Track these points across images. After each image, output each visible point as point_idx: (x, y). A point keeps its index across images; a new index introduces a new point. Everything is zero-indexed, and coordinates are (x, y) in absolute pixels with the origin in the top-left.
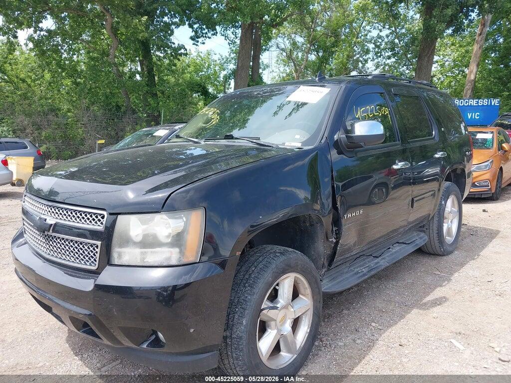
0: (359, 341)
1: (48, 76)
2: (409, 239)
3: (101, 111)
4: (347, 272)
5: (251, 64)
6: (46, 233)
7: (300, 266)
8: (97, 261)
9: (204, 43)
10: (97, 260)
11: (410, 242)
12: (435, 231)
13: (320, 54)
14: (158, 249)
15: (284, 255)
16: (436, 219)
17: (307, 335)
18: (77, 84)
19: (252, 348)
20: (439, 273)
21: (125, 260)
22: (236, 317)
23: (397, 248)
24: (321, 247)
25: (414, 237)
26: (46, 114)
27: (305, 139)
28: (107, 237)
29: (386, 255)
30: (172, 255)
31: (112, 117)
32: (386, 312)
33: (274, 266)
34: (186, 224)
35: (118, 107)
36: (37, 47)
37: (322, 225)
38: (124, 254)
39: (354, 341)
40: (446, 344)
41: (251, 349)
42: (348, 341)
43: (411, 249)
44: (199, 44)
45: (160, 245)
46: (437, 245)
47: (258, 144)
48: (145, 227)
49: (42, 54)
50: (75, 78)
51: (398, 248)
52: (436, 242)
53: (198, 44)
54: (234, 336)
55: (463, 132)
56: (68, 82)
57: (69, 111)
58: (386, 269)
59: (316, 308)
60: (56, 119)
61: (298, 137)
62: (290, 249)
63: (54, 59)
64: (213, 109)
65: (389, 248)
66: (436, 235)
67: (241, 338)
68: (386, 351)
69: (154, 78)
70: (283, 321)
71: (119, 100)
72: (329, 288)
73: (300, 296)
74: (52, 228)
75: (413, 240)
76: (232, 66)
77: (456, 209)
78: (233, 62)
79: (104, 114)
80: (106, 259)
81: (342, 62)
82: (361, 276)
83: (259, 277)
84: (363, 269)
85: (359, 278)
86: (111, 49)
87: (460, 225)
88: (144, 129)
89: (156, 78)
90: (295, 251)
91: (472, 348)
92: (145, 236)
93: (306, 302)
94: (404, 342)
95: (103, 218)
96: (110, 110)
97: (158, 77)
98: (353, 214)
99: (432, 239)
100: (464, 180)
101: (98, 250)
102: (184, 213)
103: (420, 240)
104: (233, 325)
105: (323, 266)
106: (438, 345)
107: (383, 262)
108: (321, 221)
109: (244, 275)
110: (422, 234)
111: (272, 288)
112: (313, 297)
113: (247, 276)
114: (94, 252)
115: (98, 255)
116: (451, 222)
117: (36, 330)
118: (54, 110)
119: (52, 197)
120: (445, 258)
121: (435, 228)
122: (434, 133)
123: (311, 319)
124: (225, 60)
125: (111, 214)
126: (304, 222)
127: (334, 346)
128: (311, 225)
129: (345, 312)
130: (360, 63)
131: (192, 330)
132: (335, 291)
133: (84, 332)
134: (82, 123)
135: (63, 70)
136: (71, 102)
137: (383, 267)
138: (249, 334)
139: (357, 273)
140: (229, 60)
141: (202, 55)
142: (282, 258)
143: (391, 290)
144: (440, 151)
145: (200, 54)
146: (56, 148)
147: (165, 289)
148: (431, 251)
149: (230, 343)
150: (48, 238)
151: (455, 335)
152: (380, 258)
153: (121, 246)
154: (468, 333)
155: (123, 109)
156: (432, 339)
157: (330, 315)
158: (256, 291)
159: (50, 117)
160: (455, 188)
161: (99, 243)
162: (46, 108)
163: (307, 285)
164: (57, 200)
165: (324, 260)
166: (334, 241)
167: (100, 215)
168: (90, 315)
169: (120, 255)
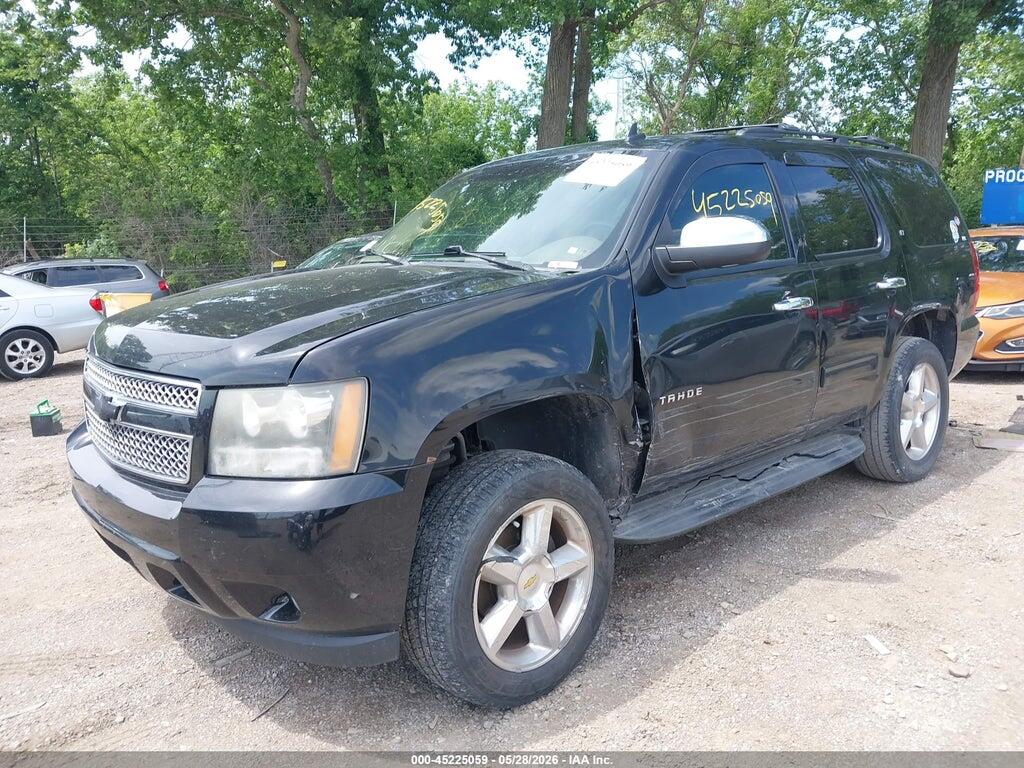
0: (688, 634)
1: (178, 140)
2: (824, 449)
3: (281, 205)
4: (678, 506)
5: (571, 105)
6: (112, 422)
7: (564, 487)
8: (189, 469)
9: (476, 67)
10: (188, 466)
11: (821, 454)
12: (883, 436)
13: (716, 83)
14: (284, 449)
15: (529, 466)
16: (883, 411)
17: (582, 615)
18: (236, 153)
19: (463, 629)
20: (884, 516)
21: (232, 468)
22: (434, 572)
23: (794, 464)
24: (614, 456)
25: (835, 444)
26: (177, 213)
27: (585, 255)
28: (202, 426)
29: (767, 478)
30: (311, 459)
31: (301, 217)
32: (756, 584)
33: (508, 485)
34: (336, 406)
35: (312, 198)
36: (159, 85)
37: (612, 413)
38: (231, 458)
39: (681, 632)
40: (855, 643)
41: (460, 631)
42: (669, 632)
43: (823, 467)
44: (466, 68)
45: (290, 441)
46: (887, 461)
47: (500, 265)
48: (266, 411)
49: (168, 97)
50: (231, 142)
51: (796, 465)
52: (885, 455)
53: (464, 68)
54: (430, 606)
55: (956, 236)
56: (217, 151)
57: (222, 206)
58: (765, 503)
59: (599, 567)
60: (195, 222)
61: (573, 250)
62: (547, 457)
63: (191, 106)
64: (437, 199)
65: (778, 465)
66: (883, 443)
67: (441, 610)
68: (738, 651)
69: (382, 139)
70: (532, 586)
71: (312, 184)
72: (637, 533)
73: (569, 543)
74: (120, 413)
75: (832, 450)
76: (534, 111)
77: (933, 393)
78: (539, 102)
79: (285, 211)
80: (202, 466)
81: (761, 97)
82: (708, 515)
83: (478, 503)
84: (713, 501)
85: (700, 517)
86: (298, 83)
87: (944, 423)
88: (345, 240)
89: (387, 138)
90: (555, 459)
91: (904, 653)
92: (265, 427)
93: (578, 555)
94: (774, 636)
95: (196, 394)
96: (296, 203)
97: (392, 137)
98: (679, 396)
99: (876, 449)
100: (953, 334)
101: (188, 450)
102: (330, 386)
103: (848, 449)
104: (428, 588)
105: (621, 491)
106: (839, 643)
107: (758, 491)
108: (609, 408)
109: (453, 501)
110: (854, 440)
111: (505, 524)
112: (594, 546)
113: (457, 503)
114: (184, 453)
115: (188, 458)
116: (924, 417)
117: (116, 596)
118: (193, 206)
119: (139, 363)
120: (906, 487)
121: (882, 429)
122: (880, 240)
123: (591, 586)
124: (521, 99)
125: (208, 388)
126: (579, 409)
127: (640, 641)
128: (594, 415)
129: (678, 581)
130: (802, 99)
131: (354, 596)
132: (647, 540)
133: (174, 592)
134: (245, 228)
135: (207, 126)
136: (222, 187)
137: (756, 500)
138: (456, 605)
139: (701, 508)
140: (529, 98)
141: (478, 90)
142: (526, 472)
143: (778, 545)
144: (891, 277)
145: (474, 88)
146: (197, 276)
147: (301, 517)
148: (876, 473)
149: (423, 619)
150: (116, 430)
151: (877, 628)
152: (753, 483)
153: (225, 444)
154: (905, 624)
155: (320, 200)
156: (831, 633)
157: (648, 587)
158: (471, 527)
159: (186, 218)
160: (932, 350)
161: (190, 438)
162: (177, 202)
163: (580, 523)
164: (150, 369)
165: (621, 480)
166: (640, 444)
167: (192, 389)
168: (178, 561)
169: (223, 459)
